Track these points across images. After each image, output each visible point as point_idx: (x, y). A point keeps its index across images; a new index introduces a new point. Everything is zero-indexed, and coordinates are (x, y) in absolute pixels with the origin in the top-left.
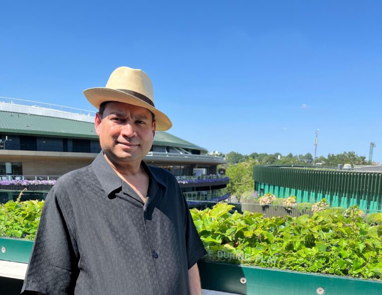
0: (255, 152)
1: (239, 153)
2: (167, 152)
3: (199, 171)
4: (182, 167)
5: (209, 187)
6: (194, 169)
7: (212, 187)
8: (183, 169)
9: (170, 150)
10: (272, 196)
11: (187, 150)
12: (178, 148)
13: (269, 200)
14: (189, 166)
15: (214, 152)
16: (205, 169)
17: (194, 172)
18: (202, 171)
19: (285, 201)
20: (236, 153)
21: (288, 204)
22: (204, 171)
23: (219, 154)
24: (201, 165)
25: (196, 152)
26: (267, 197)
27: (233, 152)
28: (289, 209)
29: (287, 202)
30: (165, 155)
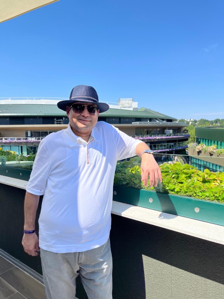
0: (218, 118)
1: (206, 120)
2: (148, 121)
3: (168, 131)
4: (159, 129)
5: (177, 140)
6: (165, 130)
7: (178, 140)
8: (159, 131)
9: (152, 120)
10: (203, 146)
11: (163, 120)
12: (156, 119)
13: (201, 148)
14: (162, 128)
15: (190, 120)
16: (172, 130)
17: (165, 132)
18: (170, 131)
19: (209, 148)
20: (205, 119)
21: (211, 150)
22: (171, 131)
23: (193, 121)
24: (170, 128)
25: (170, 120)
26: (201, 146)
27: (202, 119)
28: (212, 153)
29: (210, 149)
30: (148, 123)
